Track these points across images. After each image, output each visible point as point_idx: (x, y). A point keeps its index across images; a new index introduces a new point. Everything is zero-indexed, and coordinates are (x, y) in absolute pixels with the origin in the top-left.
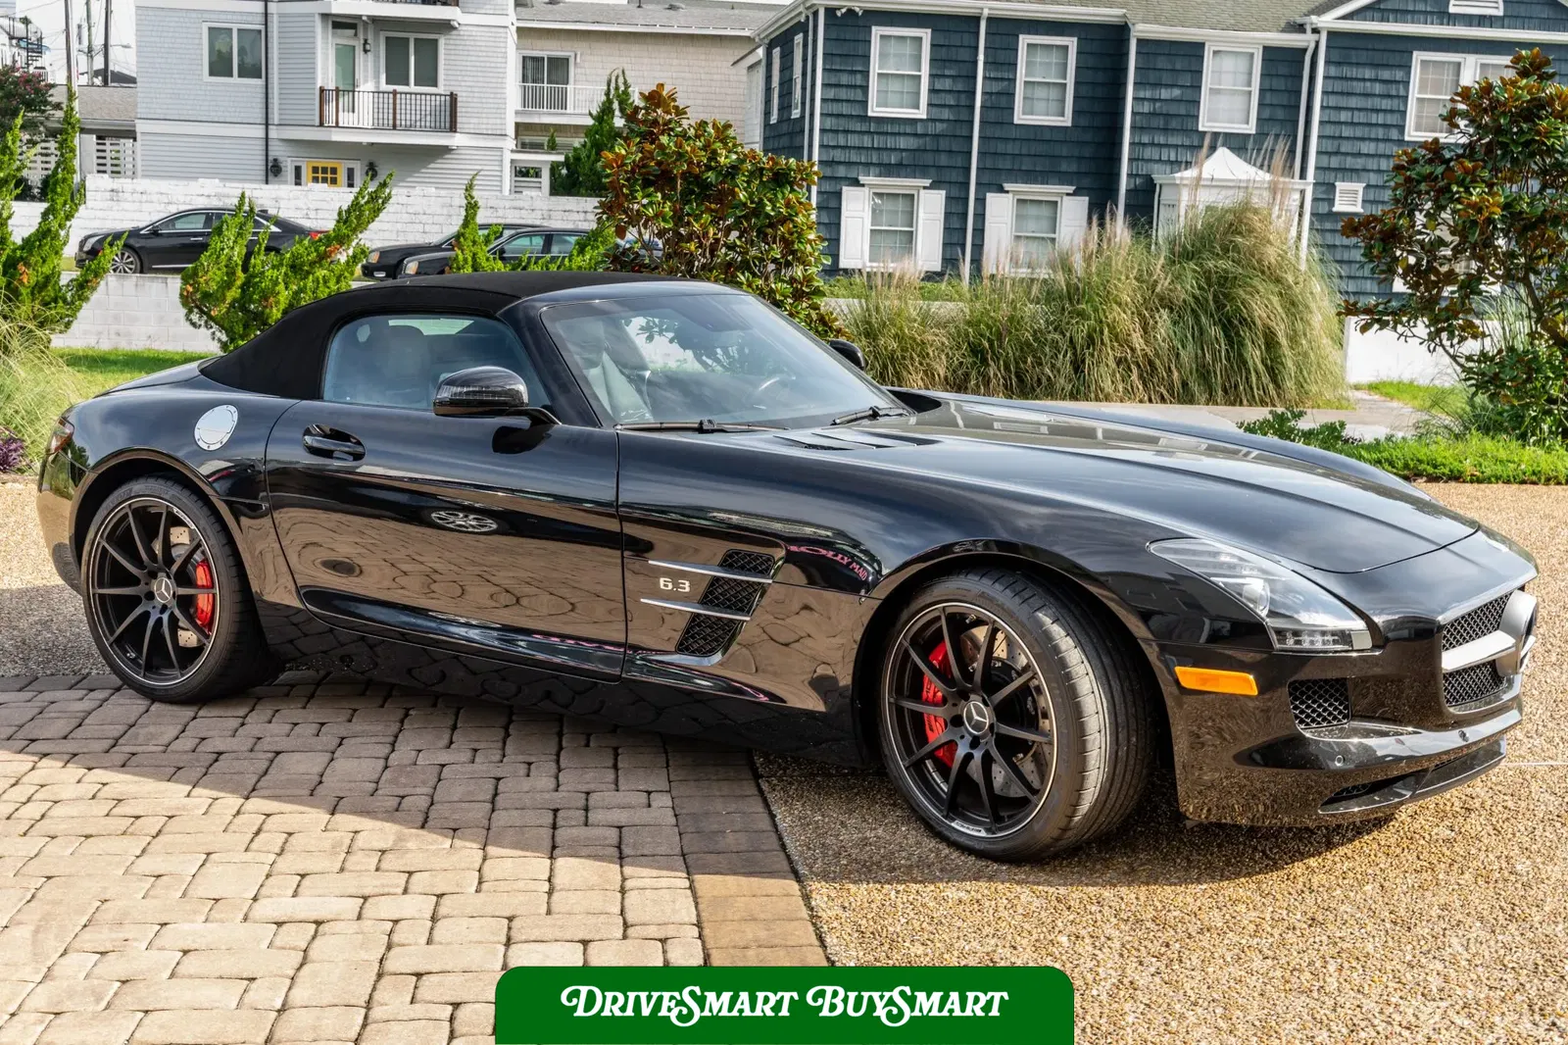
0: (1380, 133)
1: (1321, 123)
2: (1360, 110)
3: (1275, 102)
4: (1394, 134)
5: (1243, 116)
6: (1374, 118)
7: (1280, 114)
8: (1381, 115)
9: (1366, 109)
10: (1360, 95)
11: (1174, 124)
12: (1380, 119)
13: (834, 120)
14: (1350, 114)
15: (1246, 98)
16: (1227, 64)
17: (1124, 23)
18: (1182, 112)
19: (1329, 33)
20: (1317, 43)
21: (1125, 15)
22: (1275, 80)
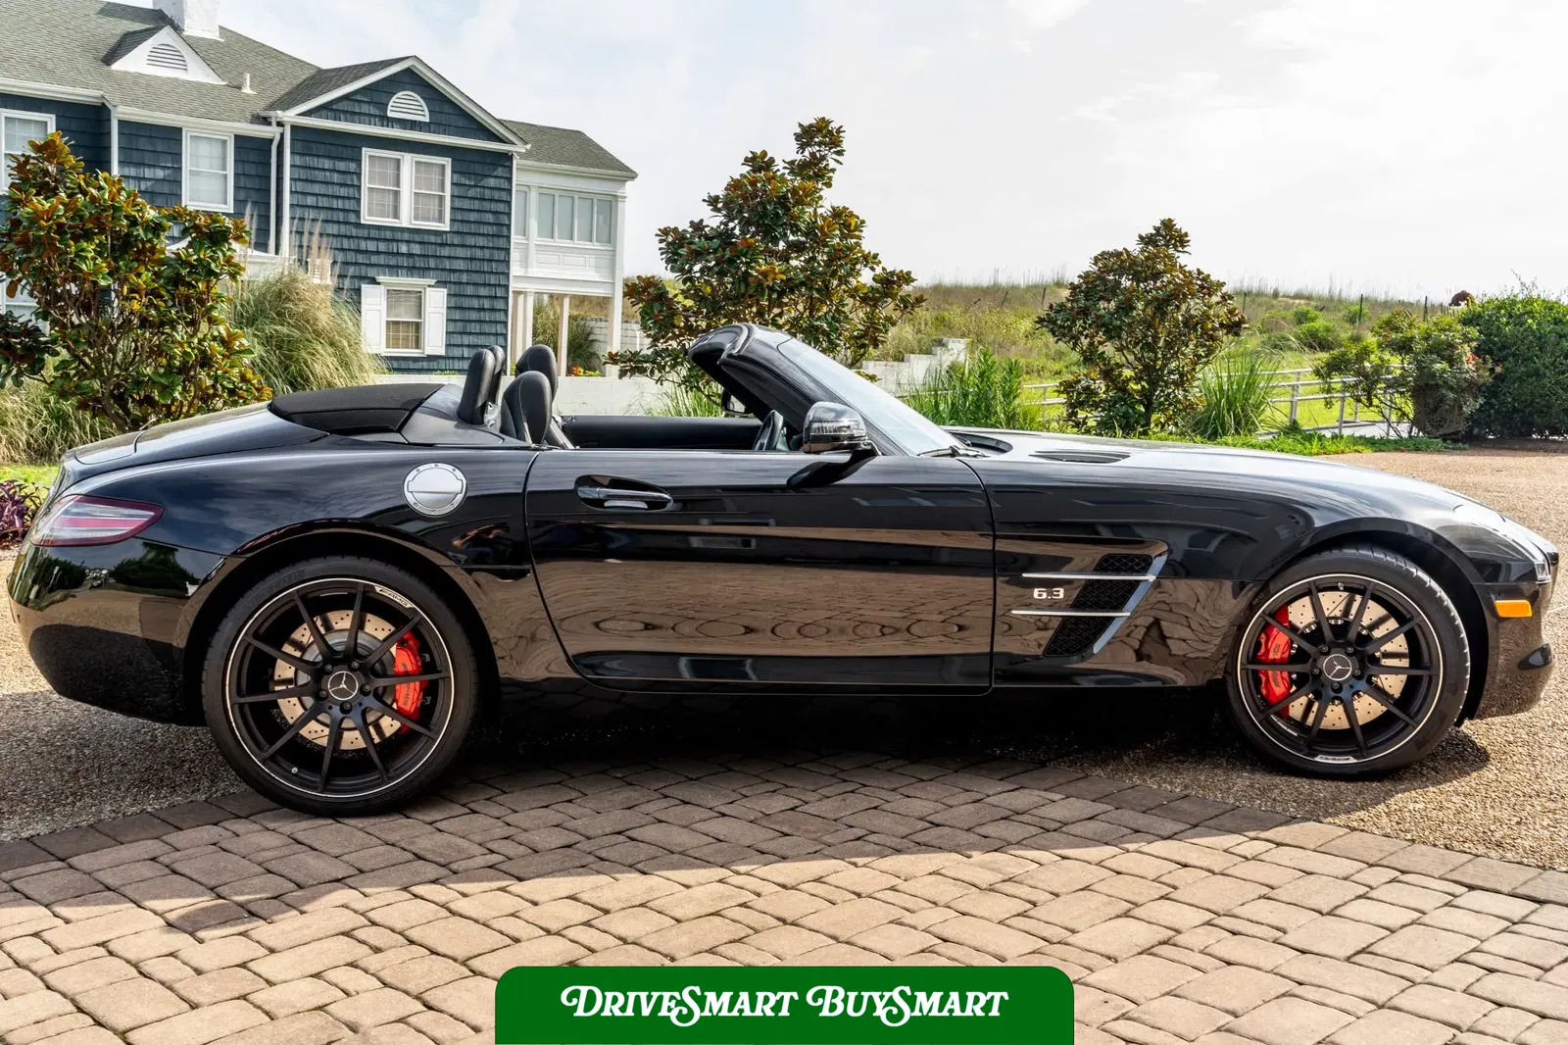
0: (341, 216)
1: (292, 206)
2: (324, 195)
3: (248, 185)
4: (352, 218)
5: (220, 196)
6: (335, 204)
7: (253, 196)
8: (340, 201)
9: (328, 196)
10: (322, 182)
12: (340, 204)
14: (315, 199)
15: (223, 179)
16: (204, 148)
17: (103, 104)
18: (166, 191)
19: (292, 127)
20: (282, 135)
21: (103, 97)
22: (247, 166)
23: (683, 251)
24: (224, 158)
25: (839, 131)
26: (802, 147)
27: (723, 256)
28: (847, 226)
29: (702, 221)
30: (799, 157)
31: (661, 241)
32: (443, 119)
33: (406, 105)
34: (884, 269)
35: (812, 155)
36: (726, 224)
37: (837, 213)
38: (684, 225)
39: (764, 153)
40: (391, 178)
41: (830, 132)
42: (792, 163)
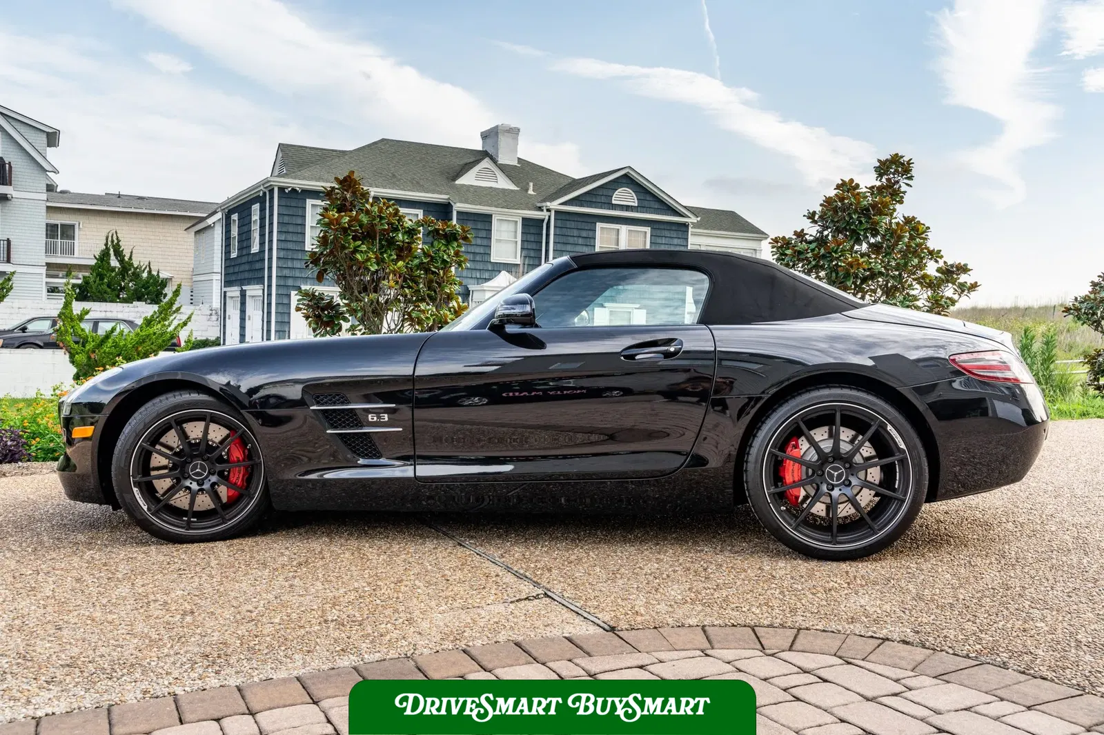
3: (529, 247)
5: (513, 255)
7: (532, 254)
10: (572, 244)
11: (478, 258)
13: (285, 252)
15: (514, 245)
16: (505, 226)
17: (449, 203)
18: (482, 251)
19: (555, 211)
20: (549, 217)
21: (449, 199)
22: (529, 236)
23: (789, 252)
24: (516, 232)
25: (909, 163)
26: (880, 175)
27: (819, 253)
28: (915, 229)
29: (803, 230)
30: (878, 184)
31: (773, 247)
32: (646, 203)
33: (624, 196)
34: (945, 262)
35: (888, 180)
36: (821, 232)
37: (908, 221)
38: (789, 234)
39: (852, 181)
40: (614, 241)
41: (903, 164)
42: (872, 187)
